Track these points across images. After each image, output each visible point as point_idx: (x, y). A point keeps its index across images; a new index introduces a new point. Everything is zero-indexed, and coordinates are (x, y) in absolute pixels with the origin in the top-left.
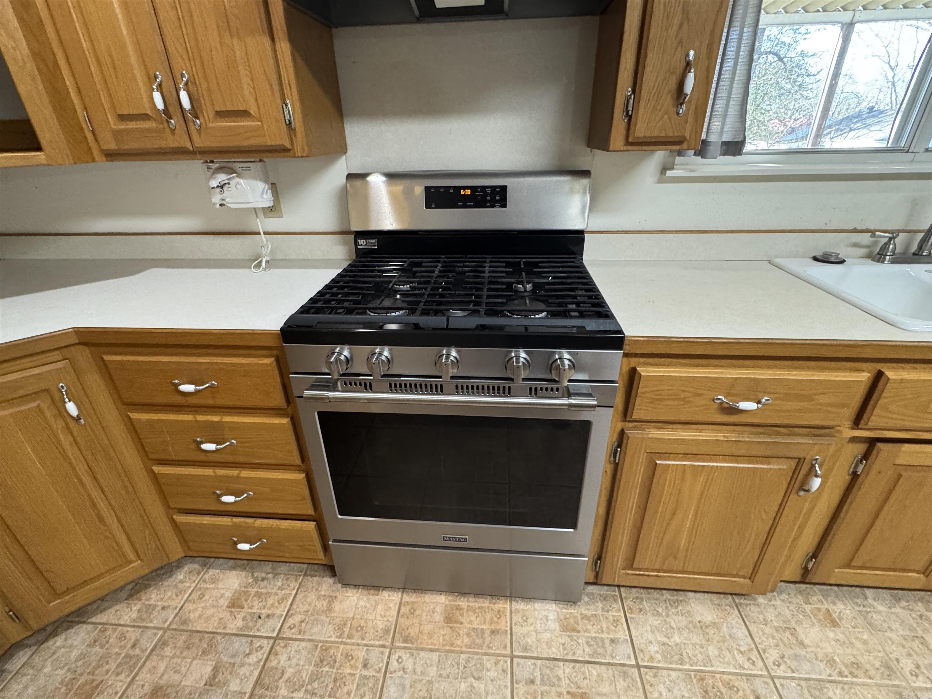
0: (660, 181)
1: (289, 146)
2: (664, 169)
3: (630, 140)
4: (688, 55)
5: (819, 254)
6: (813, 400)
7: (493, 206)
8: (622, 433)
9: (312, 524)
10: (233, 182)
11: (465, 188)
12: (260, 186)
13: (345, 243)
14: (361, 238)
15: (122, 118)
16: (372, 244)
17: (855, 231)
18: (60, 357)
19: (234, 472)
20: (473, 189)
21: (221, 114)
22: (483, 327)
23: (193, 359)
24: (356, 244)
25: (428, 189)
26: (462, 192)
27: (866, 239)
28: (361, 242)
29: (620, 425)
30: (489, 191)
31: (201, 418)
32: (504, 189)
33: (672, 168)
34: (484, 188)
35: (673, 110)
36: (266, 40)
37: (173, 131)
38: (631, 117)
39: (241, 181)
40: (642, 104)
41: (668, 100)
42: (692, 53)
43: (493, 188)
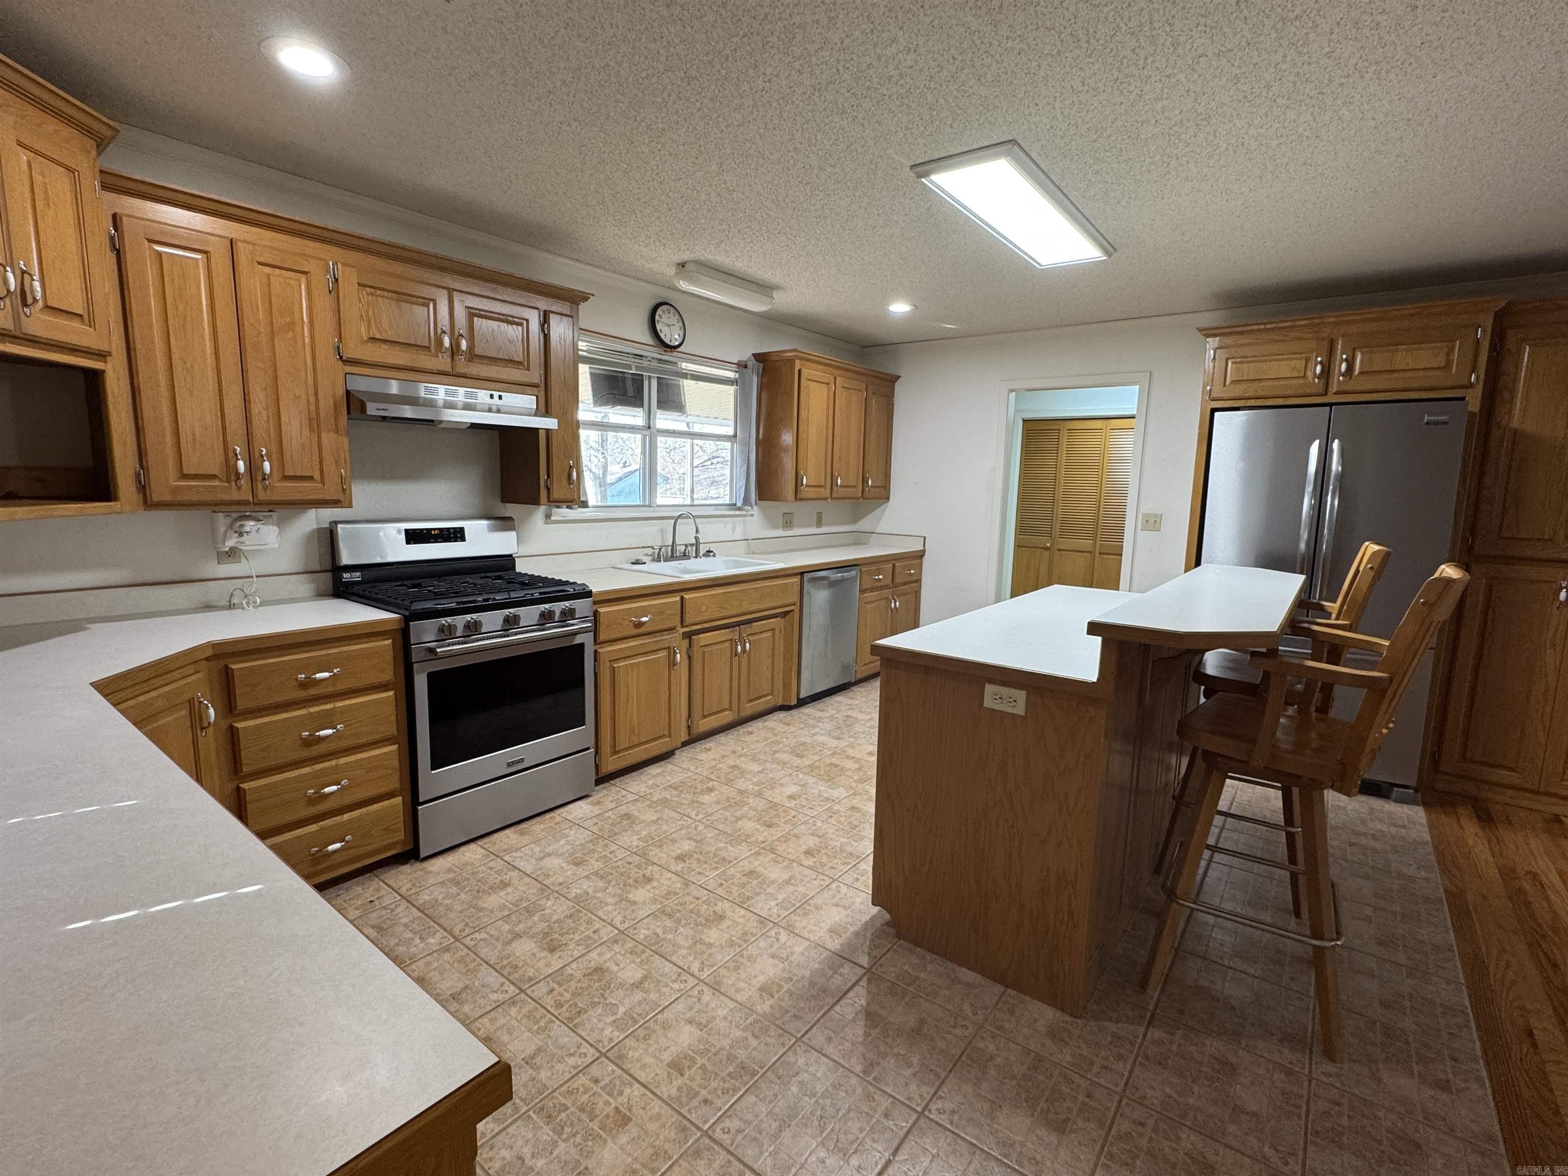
0: (546, 523)
5: (634, 561)
7: (456, 541)
13: (313, 581)
14: (346, 572)
17: (643, 547)
18: (192, 671)
23: (323, 652)
27: (650, 551)
32: (461, 530)
34: (448, 529)
35: (567, 486)
41: (565, 482)
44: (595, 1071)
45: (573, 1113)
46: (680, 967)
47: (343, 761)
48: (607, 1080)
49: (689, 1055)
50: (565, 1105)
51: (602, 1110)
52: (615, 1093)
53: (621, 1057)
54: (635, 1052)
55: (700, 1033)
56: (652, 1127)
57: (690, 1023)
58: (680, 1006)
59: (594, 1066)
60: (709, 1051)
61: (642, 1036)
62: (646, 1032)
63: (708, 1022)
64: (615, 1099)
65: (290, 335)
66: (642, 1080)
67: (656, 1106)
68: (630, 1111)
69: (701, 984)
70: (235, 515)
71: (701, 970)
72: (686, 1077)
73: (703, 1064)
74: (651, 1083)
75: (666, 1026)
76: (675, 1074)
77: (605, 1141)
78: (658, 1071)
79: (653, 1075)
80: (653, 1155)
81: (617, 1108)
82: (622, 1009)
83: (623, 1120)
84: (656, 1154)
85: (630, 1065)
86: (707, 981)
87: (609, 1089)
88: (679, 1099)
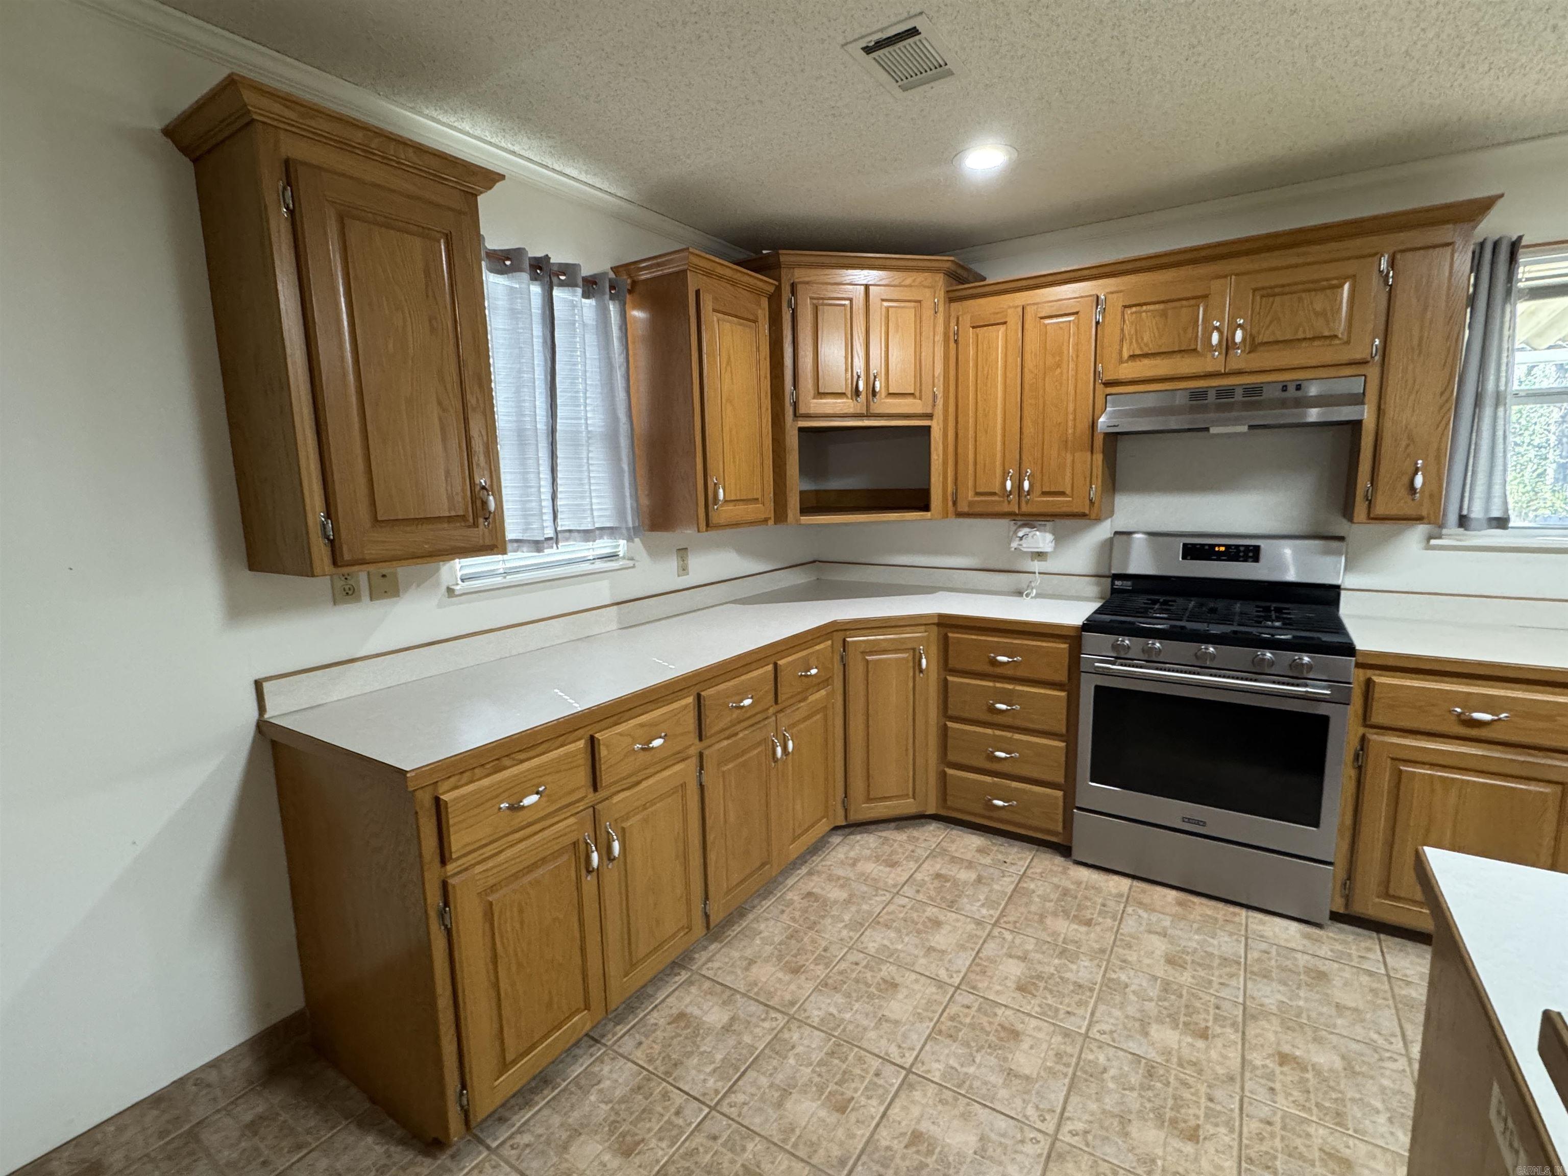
1: (1087, 512)
2: (1430, 537)
3: (1372, 516)
4: (1417, 464)
6: (1555, 721)
8: (1363, 739)
9: (1060, 794)
10: (1030, 535)
11: (1219, 546)
12: (1049, 537)
15: (978, 494)
16: (1128, 585)
19: (1009, 735)
20: (1228, 547)
21: (1044, 494)
22: (1235, 632)
24: (1113, 584)
25: (1185, 545)
26: (1217, 549)
28: (1118, 583)
29: (1361, 730)
30: (1242, 549)
31: (998, 685)
33: (1440, 537)
36: (1089, 454)
37: (1009, 502)
38: (1370, 501)
39: (1038, 533)
40: (1380, 492)
42: (1420, 462)
43: (1247, 547)
44: (889, 1069)
45: (840, 1068)
46: (1064, 1109)
47: (1017, 736)
48: (881, 1082)
49: (935, 1148)
50: (846, 1059)
51: (848, 1089)
52: (869, 1093)
53: (911, 1087)
54: (923, 1096)
55: (971, 1152)
56: (840, 1133)
57: (981, 1139)
58: (1002, 1123)
59: (893, 1068)
60: (949, 1168)
61: (944, 1097)
62: (950, 1100)
63: (991, 1158)
64: (862, 1094)
65: (1059, 370)
66: (890, 1112)
67: (863, 1133)
68: (852, 1110)
69: (1050, 1140)
70: (1019, 523)
71: (1074, 1134)
72: (905, 1151)
73: (927, 1165)
74: (888, 1120)
75: (965, 1116)
76: (906, 1140)
77: (819, 1099)
78: (904, 1123)
79: (898, 1119)
80: (811, 1141)
81: (853, 1098)
82: (971, 1070)
83: (842, 1107)
84: (812, 1144)
85: (904, 1096)
86: (1058, 1144)
87: (872, 1087)
88: (877, 1149)
